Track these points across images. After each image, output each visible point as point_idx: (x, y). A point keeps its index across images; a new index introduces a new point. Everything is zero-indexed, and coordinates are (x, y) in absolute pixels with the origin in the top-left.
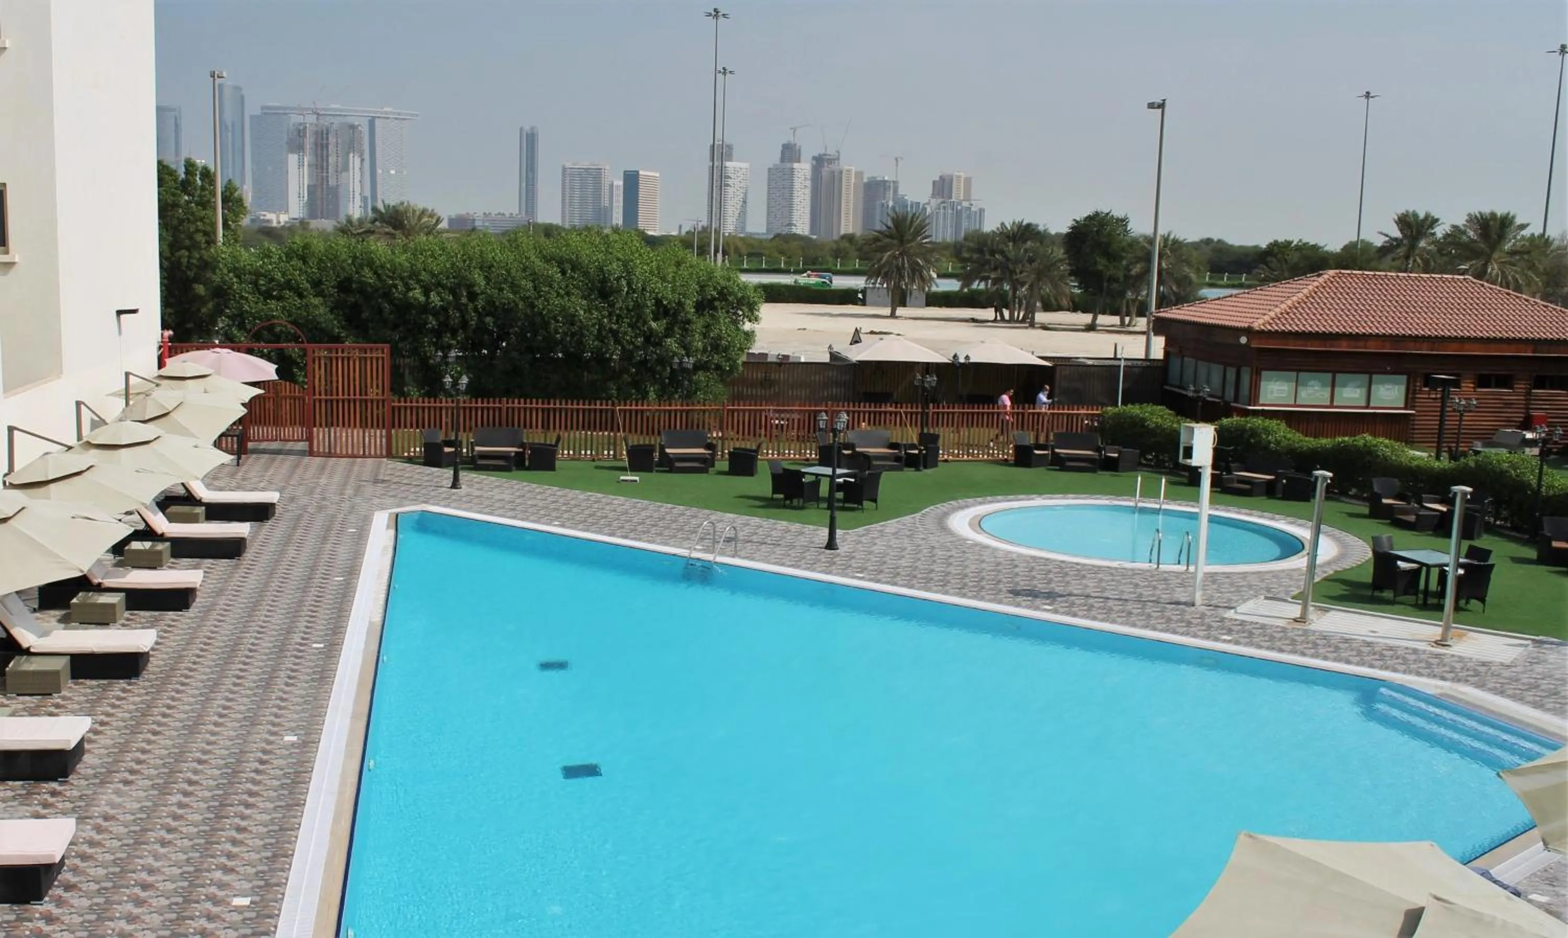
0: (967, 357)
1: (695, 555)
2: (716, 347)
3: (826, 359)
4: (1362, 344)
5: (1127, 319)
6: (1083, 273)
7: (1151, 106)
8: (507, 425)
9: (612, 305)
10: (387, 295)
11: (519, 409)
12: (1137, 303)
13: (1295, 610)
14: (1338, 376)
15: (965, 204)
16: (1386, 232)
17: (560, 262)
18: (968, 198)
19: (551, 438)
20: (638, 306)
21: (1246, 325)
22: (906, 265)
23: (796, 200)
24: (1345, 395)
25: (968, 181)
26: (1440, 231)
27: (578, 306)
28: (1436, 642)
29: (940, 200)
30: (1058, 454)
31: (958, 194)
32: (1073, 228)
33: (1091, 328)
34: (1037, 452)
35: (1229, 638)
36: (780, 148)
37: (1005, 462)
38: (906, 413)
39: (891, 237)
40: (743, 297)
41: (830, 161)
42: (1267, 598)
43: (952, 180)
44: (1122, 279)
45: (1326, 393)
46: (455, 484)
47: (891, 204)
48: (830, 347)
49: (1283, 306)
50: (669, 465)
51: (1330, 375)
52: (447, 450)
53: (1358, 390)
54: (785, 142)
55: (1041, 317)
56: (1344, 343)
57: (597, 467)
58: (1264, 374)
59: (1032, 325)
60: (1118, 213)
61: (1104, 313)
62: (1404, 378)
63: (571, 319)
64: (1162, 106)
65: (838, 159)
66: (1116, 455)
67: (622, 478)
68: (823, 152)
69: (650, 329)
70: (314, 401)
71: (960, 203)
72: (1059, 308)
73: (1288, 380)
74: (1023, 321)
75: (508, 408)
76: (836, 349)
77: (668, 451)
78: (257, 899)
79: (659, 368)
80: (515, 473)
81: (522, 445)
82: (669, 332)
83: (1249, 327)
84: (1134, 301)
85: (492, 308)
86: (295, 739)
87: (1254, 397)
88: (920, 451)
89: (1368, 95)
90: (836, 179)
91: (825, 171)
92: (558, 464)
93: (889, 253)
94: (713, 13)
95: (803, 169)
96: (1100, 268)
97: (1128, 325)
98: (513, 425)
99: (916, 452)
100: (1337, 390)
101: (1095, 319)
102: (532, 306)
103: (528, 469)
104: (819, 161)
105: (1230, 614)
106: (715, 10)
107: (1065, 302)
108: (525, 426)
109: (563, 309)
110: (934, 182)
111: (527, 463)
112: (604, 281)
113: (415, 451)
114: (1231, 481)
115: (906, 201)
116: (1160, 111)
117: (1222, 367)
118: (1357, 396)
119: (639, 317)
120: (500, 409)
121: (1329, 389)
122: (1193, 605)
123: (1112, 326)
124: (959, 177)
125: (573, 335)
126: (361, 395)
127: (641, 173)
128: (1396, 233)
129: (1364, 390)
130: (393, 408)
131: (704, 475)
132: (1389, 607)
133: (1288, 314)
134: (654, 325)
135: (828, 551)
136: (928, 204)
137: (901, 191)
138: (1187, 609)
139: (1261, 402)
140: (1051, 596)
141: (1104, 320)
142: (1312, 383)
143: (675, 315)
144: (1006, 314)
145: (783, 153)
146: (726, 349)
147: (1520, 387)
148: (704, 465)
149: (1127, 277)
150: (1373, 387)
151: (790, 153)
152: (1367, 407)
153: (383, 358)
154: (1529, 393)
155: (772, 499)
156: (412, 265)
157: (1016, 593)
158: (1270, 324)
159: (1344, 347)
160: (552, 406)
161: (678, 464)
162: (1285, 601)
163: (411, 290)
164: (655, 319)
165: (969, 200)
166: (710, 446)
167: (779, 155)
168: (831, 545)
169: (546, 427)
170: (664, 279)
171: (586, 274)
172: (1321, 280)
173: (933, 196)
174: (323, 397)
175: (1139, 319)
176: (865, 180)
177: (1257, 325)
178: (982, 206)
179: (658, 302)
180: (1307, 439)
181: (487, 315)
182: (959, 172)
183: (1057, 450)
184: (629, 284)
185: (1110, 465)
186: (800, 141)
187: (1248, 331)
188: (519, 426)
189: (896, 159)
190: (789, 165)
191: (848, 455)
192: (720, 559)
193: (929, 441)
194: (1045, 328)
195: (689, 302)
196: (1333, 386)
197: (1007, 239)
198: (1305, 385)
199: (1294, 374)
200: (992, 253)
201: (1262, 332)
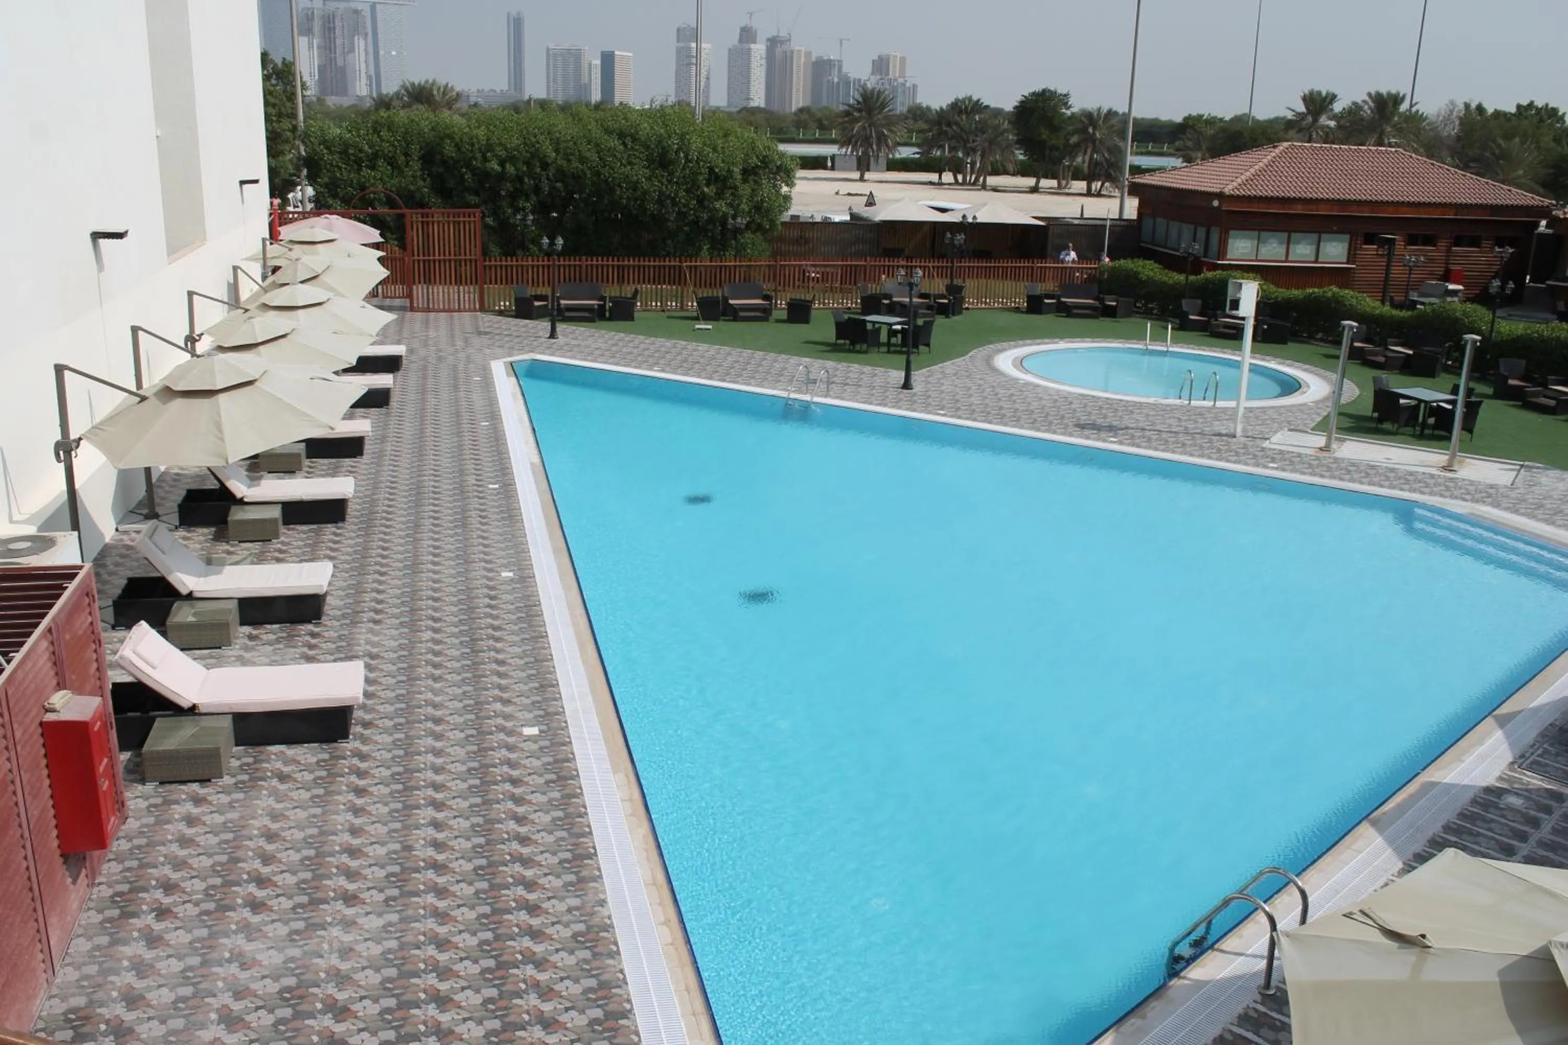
0: (975, 218)
1: (793, 396)
2: (758, 208)
3: (848, 218)
4: (1314, 207)
5: (1064, 183)
6: (1027, 143)
8: (587, 280)
9: (671, 174)
10: (468, 165)
11: (597, 266)
12: (1072, 169)
13: (1321, 441)
14: (1293, 235)
15: (901, 80)
16: (1293, 108)
17: (621, 135)
18: (902, 75)
19: (628, 290)
20: (696, 174)
21: (1218, 190)
22: (874, 135)
23: (753, 77)
24: (1298, 251)
25: (903, 60)
26: (1338, 107)
27: (640, 173)
28: (1443, 467)
29: (879, 77)
30: (1065, 303)
31: (894, 72)
32: (1022, 102)
33: (1035, 190)
34: (1046, 301)
35: (1275, 466)
36: (738, 31)
37: (1017, 310)
38: (933, 267)
39: (860, 110)
40: (781, 165)
41: (782, 43)
42: (1290, 430)
43: (888, 60)
44: (1062, 147)
45: (1282, 250)
46: (553, 335)
47: (836, 80)
48: (850, 209)
49: (1248, 174)
50: (734, 314)
51: (1286, 235)
52: (537, 304)
53: (1309, 247)
54: (743, 25)
55: (992, 180)
56: (1299, 207)
57: (668, 317)
58: (1232, 233)
59: (984, 187)
60: (1061, 90)
61: (1046, 177)
62: (1347, 237)
63: (635, 186)
65: (790, 40)
66: (1114, 304)
67: (697, 326)
68: (775, 34)
69: (703, 193)
70: (414, 261)
71: (895, 80)
72: (1006, 172)
73: (1251, 238)
74: (974, 184)
75: (587, 266)
76: (855, 210)
77: (731, 302)
78: (544, 728)
79: (710, 227)
80: (598, 323)
81: (602, 298)
82: (719, 195)
83: (1221, 192)
84: (1069, 167)
85: (562, 175)
86: (511, 574)
87: (1222, 254)
88: (950, 300)
90: (788, 58)
91: (779, 50)
92: (636, 315)
93: (860, 124)
95: (759, 49)
96: (1044, 137)
97: (1065, 188)
98: (592, 281)
99: (946, 301)
100: (1291, 246)
101: (1038, 182)
102: (598, 174)
103: (610, 319)
104: (773, 43)
105: (1266, 444)
107: (1011, 168)
108: (602, 281)
109: (627, 177)
110: (874, 61)
111: (607, 314)
112: (664, 153)
113: (505, 306)
114: (1218, 326)
115: (849, 77)
117: (1192, 227)
118: (1308, 252)
119: (694, 182)
120: (580, 266)
121: (1285, 246)
122: (1235, 437)
123: (1051, 188)
124: (896, 56)
125: (636, 200)
126: (455, 255)
127: (617, 53)
128: (1302, 108)
129: (1314, 247)
130: (485, 266)
131: (765, 323)
132: (1392, 437)
133: (1252, 180)
134: (706, 189)
135: (905, 391)
136: (868, 80)
137: (845, 70)
138: (1230, 440)
139: (1228, 257)
140: (1111, 429)
141: (1045, 183)
142: (1271, 240)
143: (725, 180)
144: (960, 177)
145: (741, 35)
146: (768, 211)
147: (1442, 244)
148: (764, 314)
149: (1067, 145)
150: (1322, 244)
151: (747, 35)
152: (1316, 262)
153: (474, 222)
154: (1449, 250)
155: (835, 344)
156: (488, 140)
157: (1082, 427)
158: (1238, 190)
159: (1299, 210)
160: (626, 263)
161: (742, 314)
162: (1307, 432)
163: (489, 161)
164: (708, 185)
165: (904, 77)
166: (767, 298)
167: (738, 37)
168: (907, 385)
169: (621, 281)
170: (715, 150)
171: (647, 147)
172: (1277, 151)
173: (872, 74)
174: (421, 258)
175: (1074, 182)
176: (814, 59)
177: (1228, 190)
178: (915, 82)
179: (711, 169)
180: (1280, 290)
181: (557, 182)
182: (896, 53)
183: (1063, 300)
184: (686, 156)
185: (1110, 313)
186: (755, 24)
187: (1220, 196)
188: (597, 280)
189: (841, 41)
190: (746, 46)
191: (887, 304)
192: (816, 399)
193: (955, 291)
194: (995, 190)
195: (737, 170)
196: (1288, 243)
197: (960, 112)
198: (1264, 242)
199: (1256, 233)
200: (949, 124)
201: (1231, 197)
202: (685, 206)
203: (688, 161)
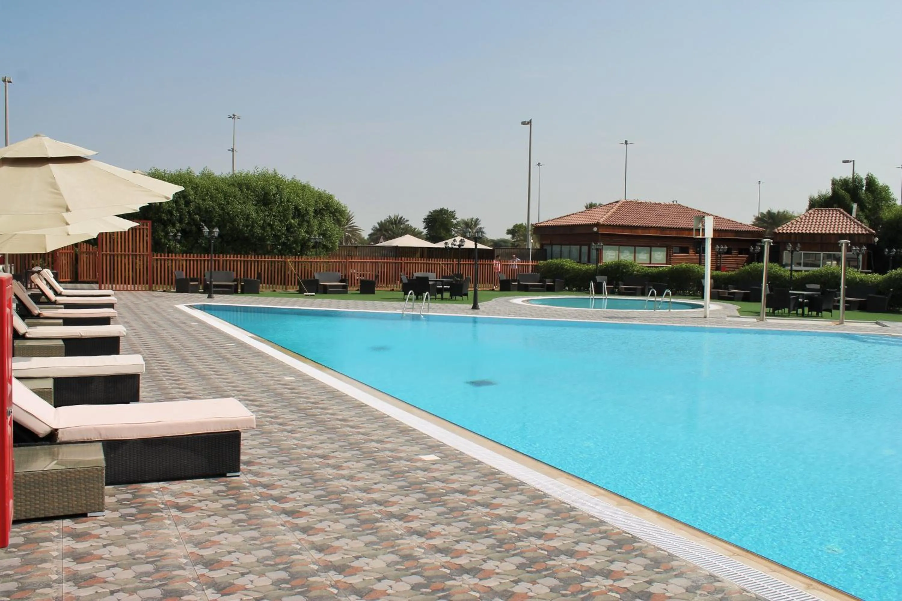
1: (406, 313)
4: (647, 231)
7: (524, 123)
8: (223, 270)
9: (270, 210)
11: (230, 261)
14: (637, 248)
17: (239, 186)
20: (286, 210)
21: (597, 223)
24: (640, 257)
27: (251, 208)
30: (523, 284)
34: (512, 284)
40: (337, 209)
45: (632, 256)
46: (210, 296)
49: (608, 214)
50: (324, 290)
51: (633, 248)
53: (646, 255)
56: (640, 231)
57: (280, 293)
58: (604, 247)
60: (451, 209)
62: (665, 249)
63: (247, 217)
64: (530, 123)
66: (552, 284)
67: (305, 294)
69: (290, 223)
70: (103, 255)
73: (614, 250)
75: (223, 260)
77: (321, 283)
80: (235, 295)
81: (235, 281)
82: (300, 225)
85: (198, 210)
86: (293, 378)
87: (600, 259)
89: (539, 164)
94: (232, 116)
98: (226, 270)
100: (637, 255)
102: (223, 209)
103: (243, 292)
106: (233, 115)
108: (233, 271)
109: (242, 210)
111: (240, 290)
112: (266, 194)
113: (167, 287)
116: (529, 126)
117: (578, 247)
118: (646, 258)
119: (285, 216)
120: (219, 261)
121: (633, 254)
125: (247, 226)
126: (132, 251)
129: (648, 255)
130: (154, 259)
133: (612, 217)
134: (292, 221)
139: (604, 261)
142: (625, 251)
143: (303, 216)
146: (329, 237)
148: (343, 290)
150: (652, 253)
152: (650, 263)
153: (147, 229)
154: (717, 256)
158: (606, 221)
159: (640, 233)
160: (249, 259)
161: (330, 289)
164: (293, 218)
168: (476, 307)
169: (246, 272)
170: (298, 196)
171: (254, 191)
172: (619, 204)
174: (108, 252)
177: (601, 221)
179: (296, 208)
181: (196, 214)
184: (280, 198)
185: (551, 289)
187: (597, 225)
188: (230, 270)
192: (423, 313)
195: (311, 209)
196: (635, 253)
197: (392, 224)
198: (623, 252)
199: (617, 247)
200: (386, 231)
201: (603, 225)
202: (279, 231)
203: (281, 202)
